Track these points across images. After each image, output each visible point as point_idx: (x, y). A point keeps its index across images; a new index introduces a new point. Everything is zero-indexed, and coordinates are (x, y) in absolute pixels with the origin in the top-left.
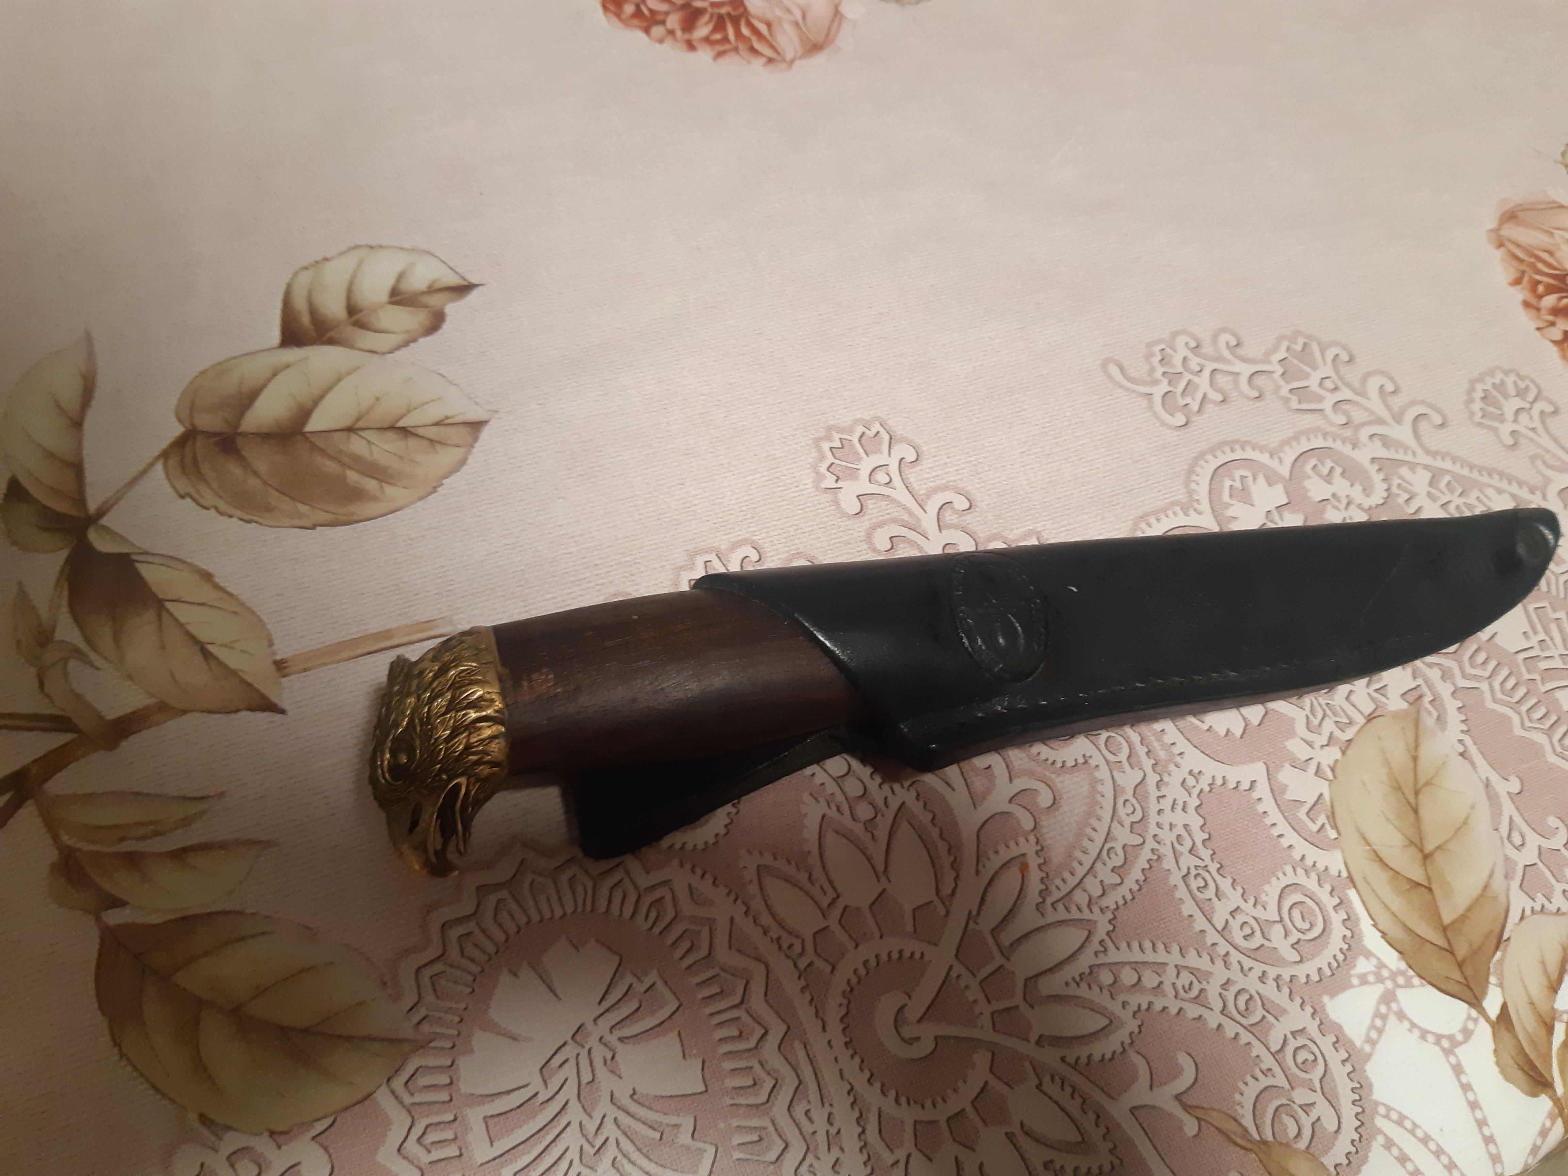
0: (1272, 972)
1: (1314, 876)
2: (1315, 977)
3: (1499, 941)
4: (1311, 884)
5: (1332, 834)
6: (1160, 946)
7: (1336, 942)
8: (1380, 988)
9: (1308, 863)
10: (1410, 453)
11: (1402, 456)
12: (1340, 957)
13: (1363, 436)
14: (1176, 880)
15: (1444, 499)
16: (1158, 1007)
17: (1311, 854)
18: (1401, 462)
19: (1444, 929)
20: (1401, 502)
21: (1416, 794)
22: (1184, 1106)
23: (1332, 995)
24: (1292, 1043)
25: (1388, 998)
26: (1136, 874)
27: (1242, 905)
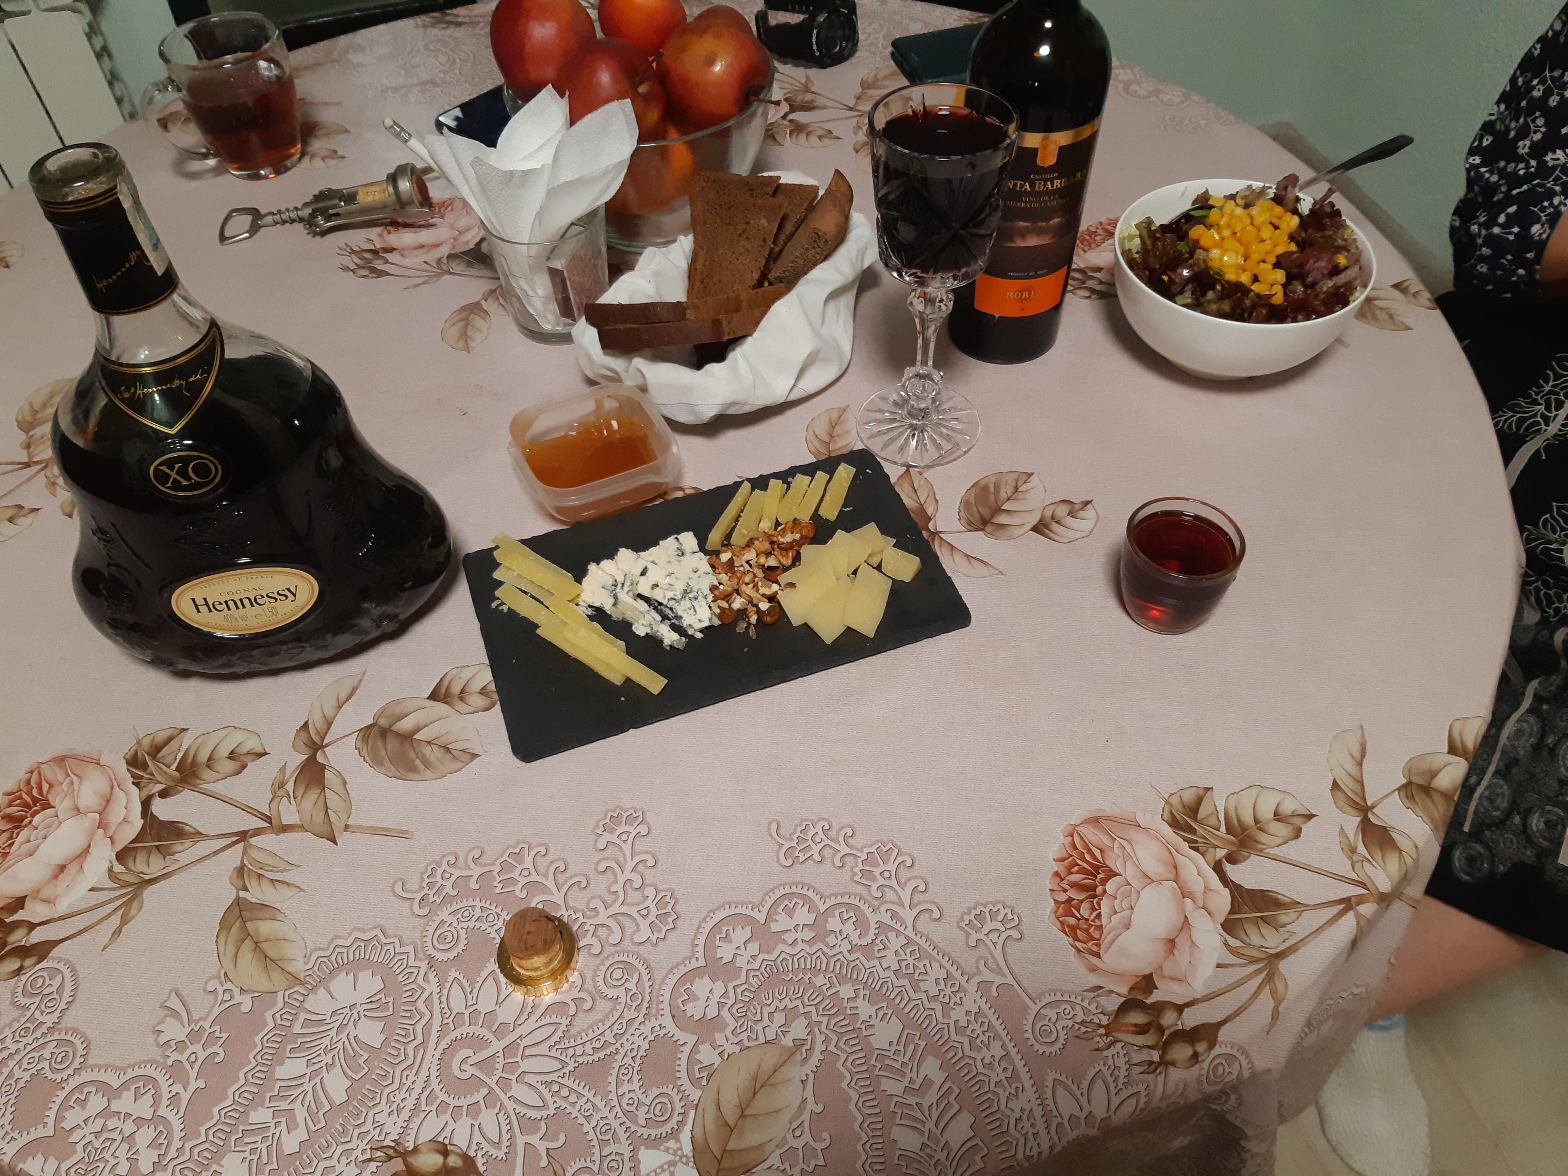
0: (628, 1124)
1: (680, 1096)
2: (645, 1137)
4: (676, 1099)
5: (704, 1083)
6: (587, 1088)
7: (667, 1128)
8: (671, 1157)
9: (683, 1088)
10: (904, 926)
11: (897, 927)
12: (664, 1135)
13: (883, 908)
14: (616, 1065)
15: (904, 957)
16: (568, 1111)
17: (687, 1085)
18: (894, 929)
19: (725, 1151)
20: (876, 949)
21: (762, 1086)
22: (548, 1154)
23: (647, 1148)
24: (613, 1157)
25: (672, 1164)
26: (601, 1055)
27: (637, 1090)
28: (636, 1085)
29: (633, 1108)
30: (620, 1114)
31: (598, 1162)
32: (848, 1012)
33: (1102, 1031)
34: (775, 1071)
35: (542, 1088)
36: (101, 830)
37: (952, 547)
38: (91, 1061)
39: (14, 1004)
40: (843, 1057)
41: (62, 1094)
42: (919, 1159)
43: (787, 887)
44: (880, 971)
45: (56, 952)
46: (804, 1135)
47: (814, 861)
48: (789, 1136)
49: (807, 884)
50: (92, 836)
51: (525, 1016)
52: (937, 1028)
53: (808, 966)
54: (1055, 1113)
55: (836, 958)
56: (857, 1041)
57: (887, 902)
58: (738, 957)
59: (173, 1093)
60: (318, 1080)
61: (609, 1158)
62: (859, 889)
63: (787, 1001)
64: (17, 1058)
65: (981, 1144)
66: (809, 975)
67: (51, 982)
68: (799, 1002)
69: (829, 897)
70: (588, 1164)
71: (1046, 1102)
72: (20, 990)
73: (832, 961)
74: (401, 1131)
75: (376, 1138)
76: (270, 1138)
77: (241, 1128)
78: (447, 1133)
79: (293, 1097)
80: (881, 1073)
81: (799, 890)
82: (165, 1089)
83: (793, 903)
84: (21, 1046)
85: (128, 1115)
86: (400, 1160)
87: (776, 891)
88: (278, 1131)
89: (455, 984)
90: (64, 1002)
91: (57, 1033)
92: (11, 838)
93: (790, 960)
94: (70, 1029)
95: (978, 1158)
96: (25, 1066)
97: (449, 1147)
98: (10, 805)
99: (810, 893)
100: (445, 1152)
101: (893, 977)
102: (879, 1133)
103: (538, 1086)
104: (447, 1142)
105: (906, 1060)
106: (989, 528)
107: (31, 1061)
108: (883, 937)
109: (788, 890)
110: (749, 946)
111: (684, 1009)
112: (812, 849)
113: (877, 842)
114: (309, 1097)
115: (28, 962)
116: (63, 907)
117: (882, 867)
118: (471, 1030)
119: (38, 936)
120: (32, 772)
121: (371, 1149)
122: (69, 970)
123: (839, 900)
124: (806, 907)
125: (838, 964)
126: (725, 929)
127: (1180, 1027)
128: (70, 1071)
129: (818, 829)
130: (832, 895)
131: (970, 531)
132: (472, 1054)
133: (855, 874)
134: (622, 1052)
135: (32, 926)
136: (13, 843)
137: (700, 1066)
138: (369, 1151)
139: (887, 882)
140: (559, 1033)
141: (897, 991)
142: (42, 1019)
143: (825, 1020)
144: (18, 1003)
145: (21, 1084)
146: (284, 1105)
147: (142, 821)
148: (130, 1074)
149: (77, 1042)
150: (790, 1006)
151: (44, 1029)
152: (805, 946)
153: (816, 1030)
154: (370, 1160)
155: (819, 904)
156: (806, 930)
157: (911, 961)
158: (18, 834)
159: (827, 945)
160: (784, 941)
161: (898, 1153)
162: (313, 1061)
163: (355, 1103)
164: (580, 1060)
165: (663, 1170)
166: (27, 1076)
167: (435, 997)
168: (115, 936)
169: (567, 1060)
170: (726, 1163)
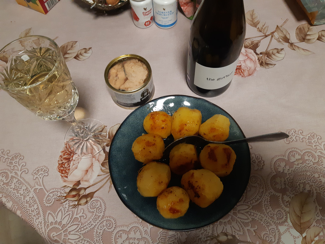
5: (289, 206)
6: (258, 212)
7: (283, 220)
8: (287, 227)
13: (318, 151)
16: (255, 219)
20: (320, 163)
22: (254, 232)
23: (280, 226)
24: (272, 229)
25: (288, 229)
28: (271, 209)
29: (272, 216)
30: (269, 218)
31: (268, 231)
32: (319, 181)
36: (94, 158)
37: (298, 47)
38: (118, 225)
39: (89, 212)
40: (322, 193)
41: (114, 235)
43: (290, 149)
45: (95, 195)
46: (320, 216)
47: (295, 141)
48: (316, 216)
49: (295, 148)
50: (92, 160)
57: (318, 149)
58: (285, 170)
59: (145, 230)
61: (271, 230)
62: (310, 147)
64: (97, 227)
66: (305, 173)
67: (97, 204)
70: (266, 232)
72: (89, 207)
74: (212, 230)
75: (206, 234)
76: (177, 239)
77: (168, 237)
78: (225, 230)
81: (294, 150)
82: (142, 229)
84: (96, 223)
85: (135, 238)
86: (215, 239)
88: (178, 236)
90: (103, 209)
91: (105, 218)
92: (68, 164)
94: (108, 216)
96: (100, 229)
97: (227, 234)
98: (64, 155)
99: (297, 150)
104: (226, 232)
106: (306, 41)
107: (101, 227)
108: (321, 159)
110: (286, 167)
111: (275, 187)
112: (293, 138)
113: (310, 133)
115: (88, 199)
116: (92, 182)
117: (313, 140)
119: (88, 191)
120: (66, 144)
121: (206, 237)
122: (101, 200)
123: (305, 151)
124: (298, 154)
125: (312, 169)
126: (278, 163)
128: (113, 228)
129: (292, 132)
130: (303, 150)
131: (301, 42)
133: (307, 143)
134: (263, 201)
135: (85, 189)
136: (70, 166)
137: (286, 202)
139: (316, 144)
140: (245, 199)
142: (99, 215)
143: (313, 184)
144: (90, 211)
145: (101, 234)
147: (105, 154)
148: (130, 227)
149: (112, 220)
150: (303, 182)
151: (101, 217)
152: (301, 165)
153: (313, 187)
155: (301, 153)
158: (70, 163)
159: (307, 164)
160: (295, 164)
165: (286, 231)
166: (102, 231)
168: (110, 188)
170: (302, 227)
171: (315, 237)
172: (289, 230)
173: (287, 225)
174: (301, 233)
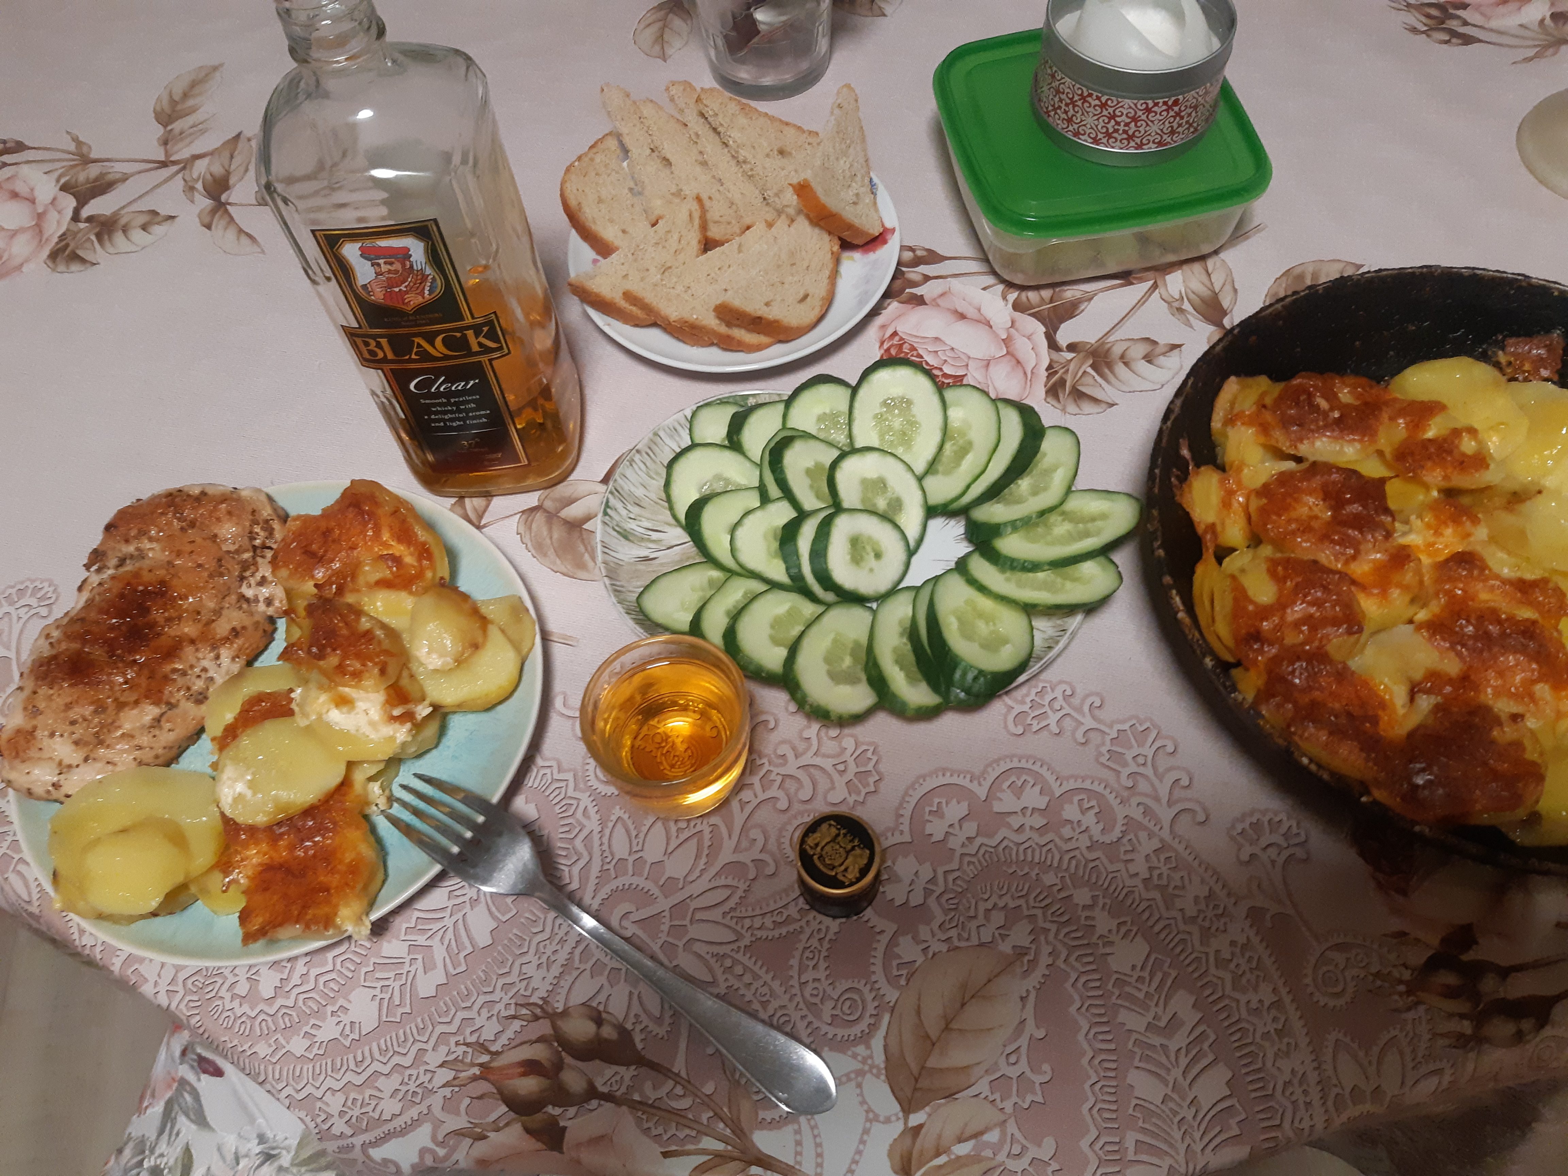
0: (810, 1018)
1: (873, 994)
2: (830, 1036)
3: (950, 1095)
4: (869, 997)
5: (903, 982)
6: (765, 969)
7: (856, 1030)
8: (858, 1066)
9: (877, 986)
10: (1158, 827)
11: (1151, 825)
12: (852, 1038)
13: (1134, 801)
14: (800, 946)
15: (1156, 864)
16: (741, 992)
17: (882, 983)
18: (1146, 828)
19: (923, 1068)
20: (1122, 849)
21: (973, 997)
23: (831, 1050)
25: (860, 1073)
26: (784, 931)
27: (823, 979)
28: (822, 974)
29: (816, 1000)
30: (802, 1005)
32: (1083, 922)
33: (1402, 988)
34: (989, 981)
35: (712, 961)
40: (1074, 976)
42: (1159, 1112)
43: (1015, 760)
44: (1125, 875)
46: (1020, 1064)
47: (1051, 732)
48: (1002, 1061)
49: (1040, 760)
51: (697, 873)
52: (1193, 956)
53: (1037, 860)
54: (1335, 1081)
55: (1072, 854)
56: (1091, 959)
57: (1140, 794)
58: (951, 838)
60: (460, 915)
62: (1105, 774)
63: (1007, 899)
65: (1238, 1106)
66: (1037, 871)
68: (1022, 902)
69: (1068, 778)
71: (1324, 1067)
73: (1066, 858)
74: (550, 988)
75: (522, 992)
76: (404, 976)
77: (373, 960)
78: (602, 998)
79: (431, 933)
80: (1119, 1002)
81: (1029, 766)
83: (1022, 780)
86: (547, 1022)
87: (1002, 763)
88: (413, 969)
89: (619, 825)
93: (1015, 849)
95: (1233, 1122)
97: (603, 1015)
99: (1044, 771)
100: (598, 1019)
101: (1141, 886)
102: (1112, 1074)
103: (708, 957)
104: (601, 1008)
105: (1152, 990)
108: (1131, 836)
109: (1015, 764)
110: (966, 825)
113: (1130, 719)
114: (450, 934)
117: (1135, 751)
118: (635, 880)
121: (516, 1004)
123: (1079, 785)
124: (1037, 788)
125: (1074, 862)
126: (937, 800)
127: (1502, 995)
129: (1058, 693)
130: (1072, 776)
132: (633, 909)
133: (1101, 754)
134: (808, 931)
137: (899, 961)
138: (513, 1006)
139: (1141, 770)
140: (735, 899)
141: (1144, 905)
143: (1053, 927)
146: (421, 940)
150: (1012, 904)
152: (1035, 836)
153: (1042, 938)
154: (514, 1017)
155: (1055, 786)
156: (1036, 815)
157: (1164, 870)
159: (1061, 838)
160: (1009, 826)
161: (1134, 1102)
162: (456, 893)
163: (500, 948)
164: (759, 934)
165: (849, 1080)
167: (596, 837)
169: (743, 932)
170: (924, 1083)
171: (960, 1140)
172: (859, 1079)
173: (859, 1058)
174: (908, 1107)
